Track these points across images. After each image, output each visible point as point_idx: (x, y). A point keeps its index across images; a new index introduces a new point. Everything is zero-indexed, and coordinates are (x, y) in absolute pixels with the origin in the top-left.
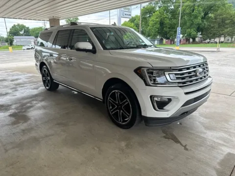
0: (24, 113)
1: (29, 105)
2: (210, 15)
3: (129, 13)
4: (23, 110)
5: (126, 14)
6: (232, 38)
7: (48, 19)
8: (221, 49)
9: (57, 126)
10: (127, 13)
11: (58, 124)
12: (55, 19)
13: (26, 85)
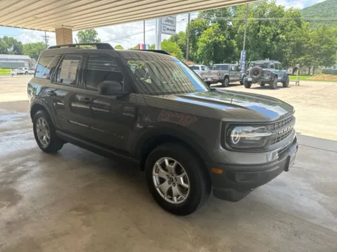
0: (11, 186)
1: (20, 168)
2: (281, 36)
3: (172, 28)
4: (10, 180)
5: (168, 29)
6: (310, 69)
7: (54, 29)
8: (302, 83)
9: (74, 213)
10: (170, 27)
11: (76, 209)
12: (66, 29)
13: (15, 132)
